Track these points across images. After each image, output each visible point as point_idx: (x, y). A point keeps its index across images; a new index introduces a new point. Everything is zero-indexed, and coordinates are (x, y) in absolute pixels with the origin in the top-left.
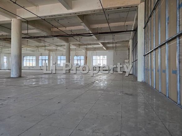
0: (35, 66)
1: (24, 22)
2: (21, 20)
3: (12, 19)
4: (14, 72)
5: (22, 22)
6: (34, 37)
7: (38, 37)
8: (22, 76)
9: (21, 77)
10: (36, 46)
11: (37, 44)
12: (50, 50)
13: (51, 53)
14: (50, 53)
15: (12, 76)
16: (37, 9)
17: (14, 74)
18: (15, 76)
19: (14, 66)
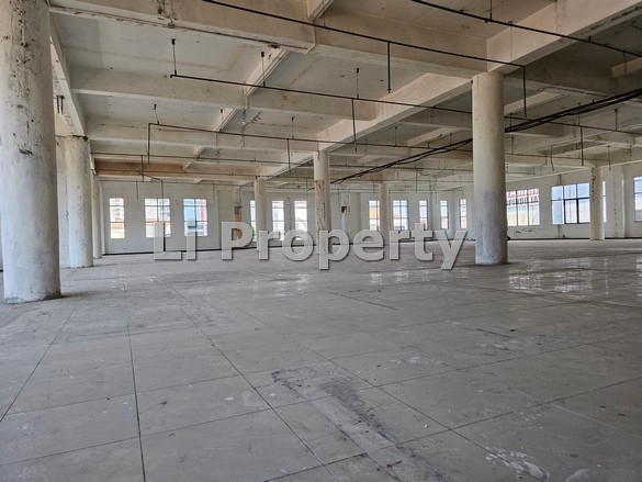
0: (538, 223)
1: (513, 74)
2: (501, 73)
3: (475, 78)
4: (484, 249)
5: (505, 76)
6: (541, 121)
7: (556, 116)
8: (509, 261)
9: (507, 263)
10: (540, 152)
11: (547, 142)
12: (597, 160)
13: (604, 169)
14: (598, 172)
15: (478, 260)
16: (559, 10)
17: (485, 253)
18: (490, 261)
19: (484, 228)
